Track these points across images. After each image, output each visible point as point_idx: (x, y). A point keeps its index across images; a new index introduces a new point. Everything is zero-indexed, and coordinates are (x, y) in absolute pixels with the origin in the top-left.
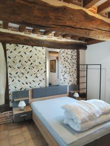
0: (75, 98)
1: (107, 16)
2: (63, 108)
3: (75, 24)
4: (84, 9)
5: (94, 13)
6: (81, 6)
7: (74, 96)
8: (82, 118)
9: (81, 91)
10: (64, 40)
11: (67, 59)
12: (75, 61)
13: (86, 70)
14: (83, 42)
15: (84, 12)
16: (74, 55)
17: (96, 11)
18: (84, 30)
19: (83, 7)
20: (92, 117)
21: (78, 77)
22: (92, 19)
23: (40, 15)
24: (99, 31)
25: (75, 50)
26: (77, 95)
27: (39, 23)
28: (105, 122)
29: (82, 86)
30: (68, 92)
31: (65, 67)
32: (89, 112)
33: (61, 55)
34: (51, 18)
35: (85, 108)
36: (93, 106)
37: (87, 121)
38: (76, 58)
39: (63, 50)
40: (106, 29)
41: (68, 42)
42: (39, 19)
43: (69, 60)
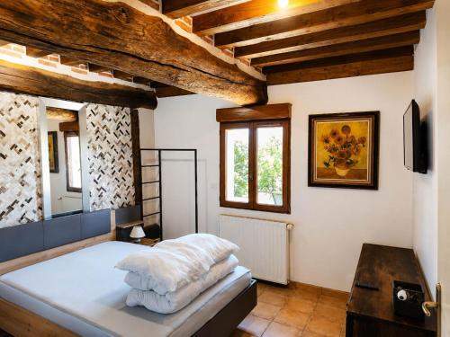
0: (134, 241)
1: (213, 41)
2: (123, 267)
3: (148, 52)
4: (166, 19)
5: (186, 29)
6: (158, 9)
7: (132, 236)
8: (178, 280)
9: (149, 222)
10: (93, 77)
11: (104, 131)
12: (127, 139)
13: (157, 163)
14: (146, 88)
15: (166, 25)
16: (123, 121)
17: (191, 27)
18: (166, 68)
19: (163, 13)
20: (196, 274)
21: (138, 183)
22: (184, 45)
23: (57, 17)
24: (198, 72)
25: (127, 109)
26: (139, 232)
27: (53, 37)
28: (220, 281)
29: (149, 207)
30: (113, 228)
31: (101, 155)
32: (190, 263)
33: (88, 121)
34: (89, 30)
35: (178, 257)
36: (194, 249)
37: (187, 284)
38: (129, 129)
39: (92, 106)
40: (211, 71)
41: (107, 84)
42: (54, 27)
43: (111, 137)
